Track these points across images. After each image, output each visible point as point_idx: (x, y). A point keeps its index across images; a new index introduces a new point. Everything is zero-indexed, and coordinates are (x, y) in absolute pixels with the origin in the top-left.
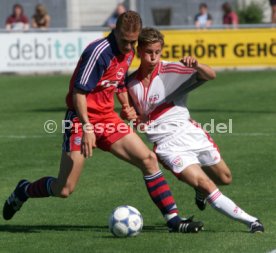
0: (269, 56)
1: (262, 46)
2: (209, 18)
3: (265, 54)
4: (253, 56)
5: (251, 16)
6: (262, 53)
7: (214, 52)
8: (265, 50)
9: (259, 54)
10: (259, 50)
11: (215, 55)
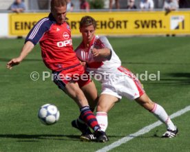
0: (108, 28)
1: (103, 23)
2: (72, 5)
3: (106, 27)
4: (98, 28)
5: (97, 5)
6: (104, 27)
7: (75, 26)
8: (105, 25)
9: (102, 27)
10: (102, 25)
11: (76, 28)
